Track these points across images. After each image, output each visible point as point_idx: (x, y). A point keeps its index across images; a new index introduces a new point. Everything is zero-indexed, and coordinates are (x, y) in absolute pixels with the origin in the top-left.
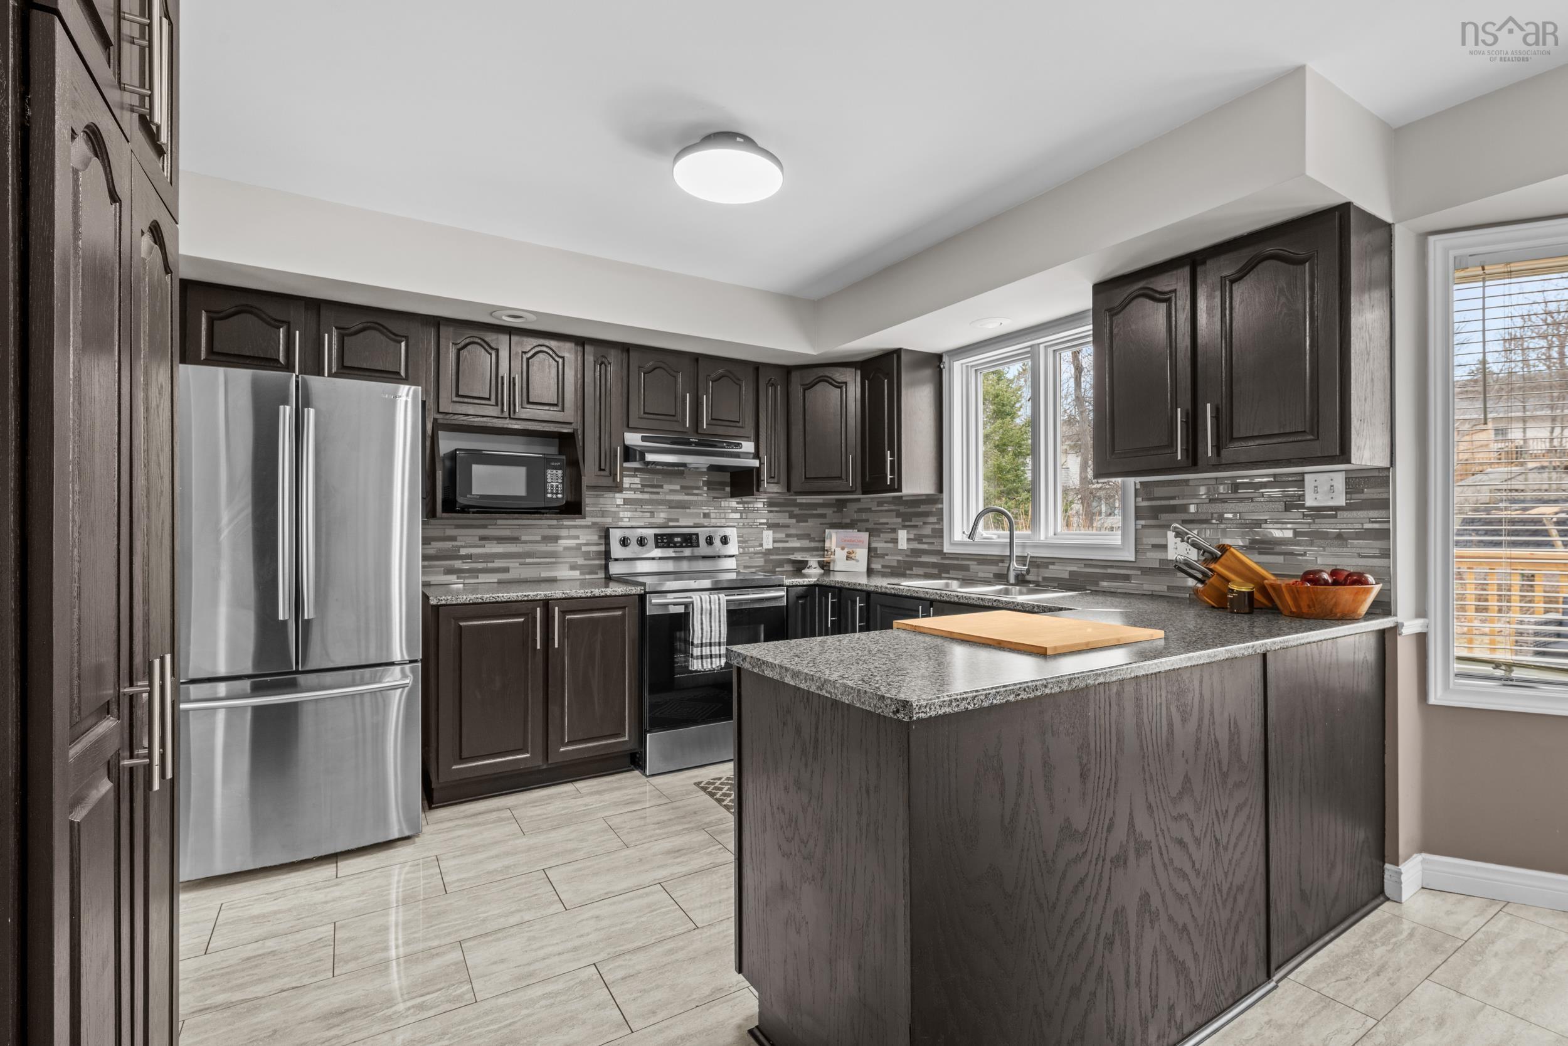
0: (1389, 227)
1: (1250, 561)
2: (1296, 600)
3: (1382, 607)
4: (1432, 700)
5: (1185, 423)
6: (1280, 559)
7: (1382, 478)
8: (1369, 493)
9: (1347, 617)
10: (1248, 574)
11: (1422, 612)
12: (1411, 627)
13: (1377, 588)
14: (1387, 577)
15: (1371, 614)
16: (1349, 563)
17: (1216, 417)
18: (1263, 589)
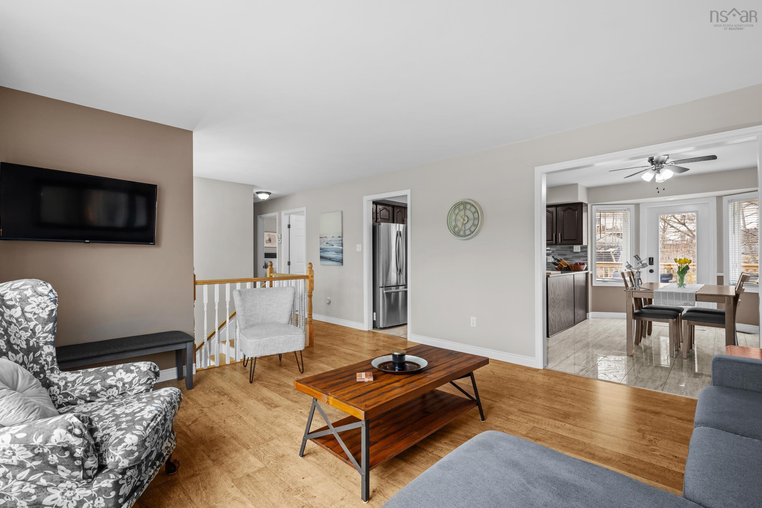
0: (587, 204)
1: (566, 262)
2: (574, 268)
3: (586, 269)
4: (593, 285)
5: (555, 236)
6: (569, 261)
7: (586, 247)
8: (584, 250)
9: (582, 270)
10: (566, 264)
11: (592, 270)
12: (590, 273)
13: (586, 266)
14: (587, 264)
15: (585, 270)
16: (582, 262)
17: (561, 236)
18: (568, 266)
